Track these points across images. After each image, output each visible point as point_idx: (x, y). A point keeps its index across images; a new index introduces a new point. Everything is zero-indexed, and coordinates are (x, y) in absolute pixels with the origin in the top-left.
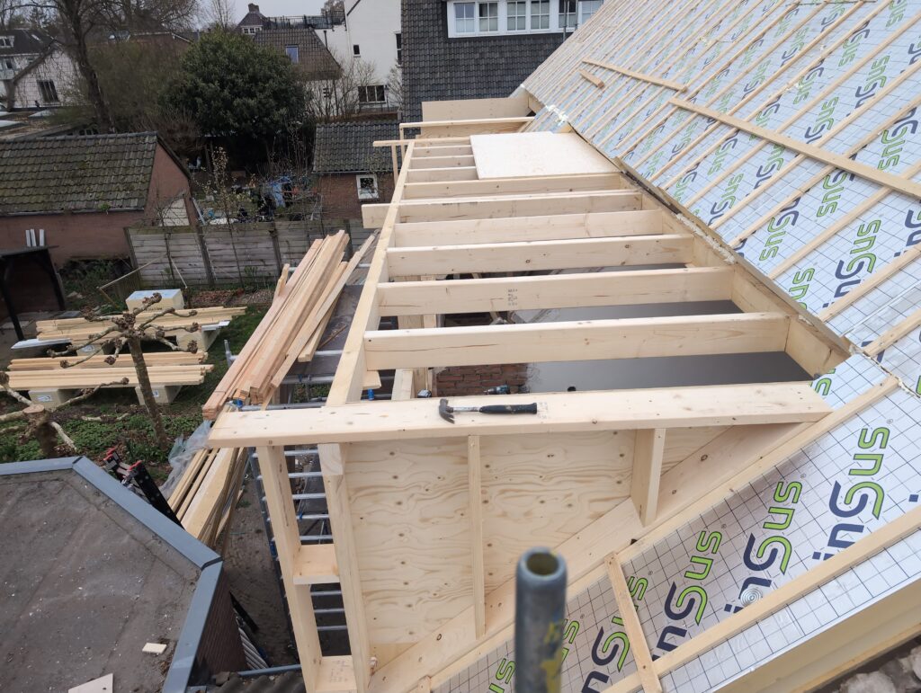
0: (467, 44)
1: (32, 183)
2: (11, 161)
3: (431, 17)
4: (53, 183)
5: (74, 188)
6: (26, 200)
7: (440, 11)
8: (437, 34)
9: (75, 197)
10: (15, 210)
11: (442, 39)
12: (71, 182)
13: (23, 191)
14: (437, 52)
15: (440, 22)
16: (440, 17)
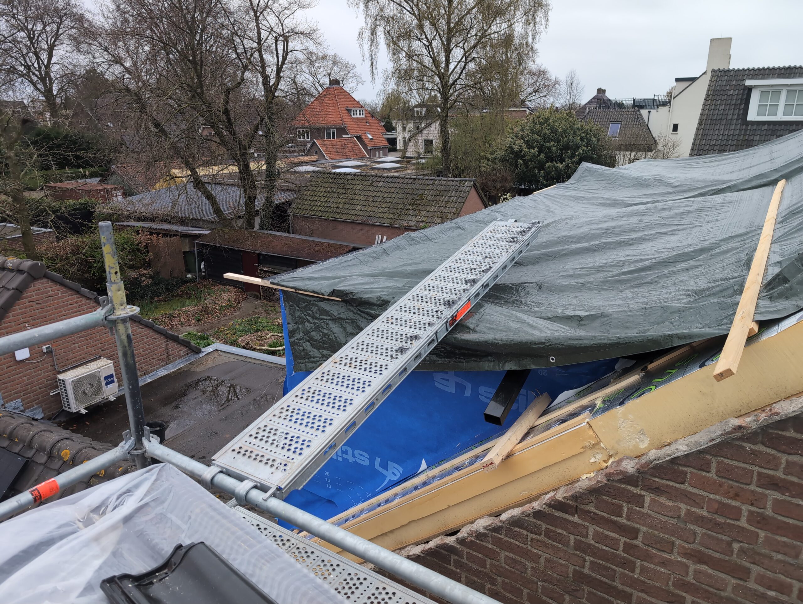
0: (766, 127)
1: (389, 205)
2: (382, 189)
3: (734, 102)
4: (400, 206)
5: (411, 212)
6: (381, 215)
7: (745, 97)
8: (736, 117)
9: (410, 218)
10: (374, 221)
11: (740, 121)
12: (410, 207)
13: (382, 209)
14: (732, 132)
15: (742, 106)
16: (744, 102)
